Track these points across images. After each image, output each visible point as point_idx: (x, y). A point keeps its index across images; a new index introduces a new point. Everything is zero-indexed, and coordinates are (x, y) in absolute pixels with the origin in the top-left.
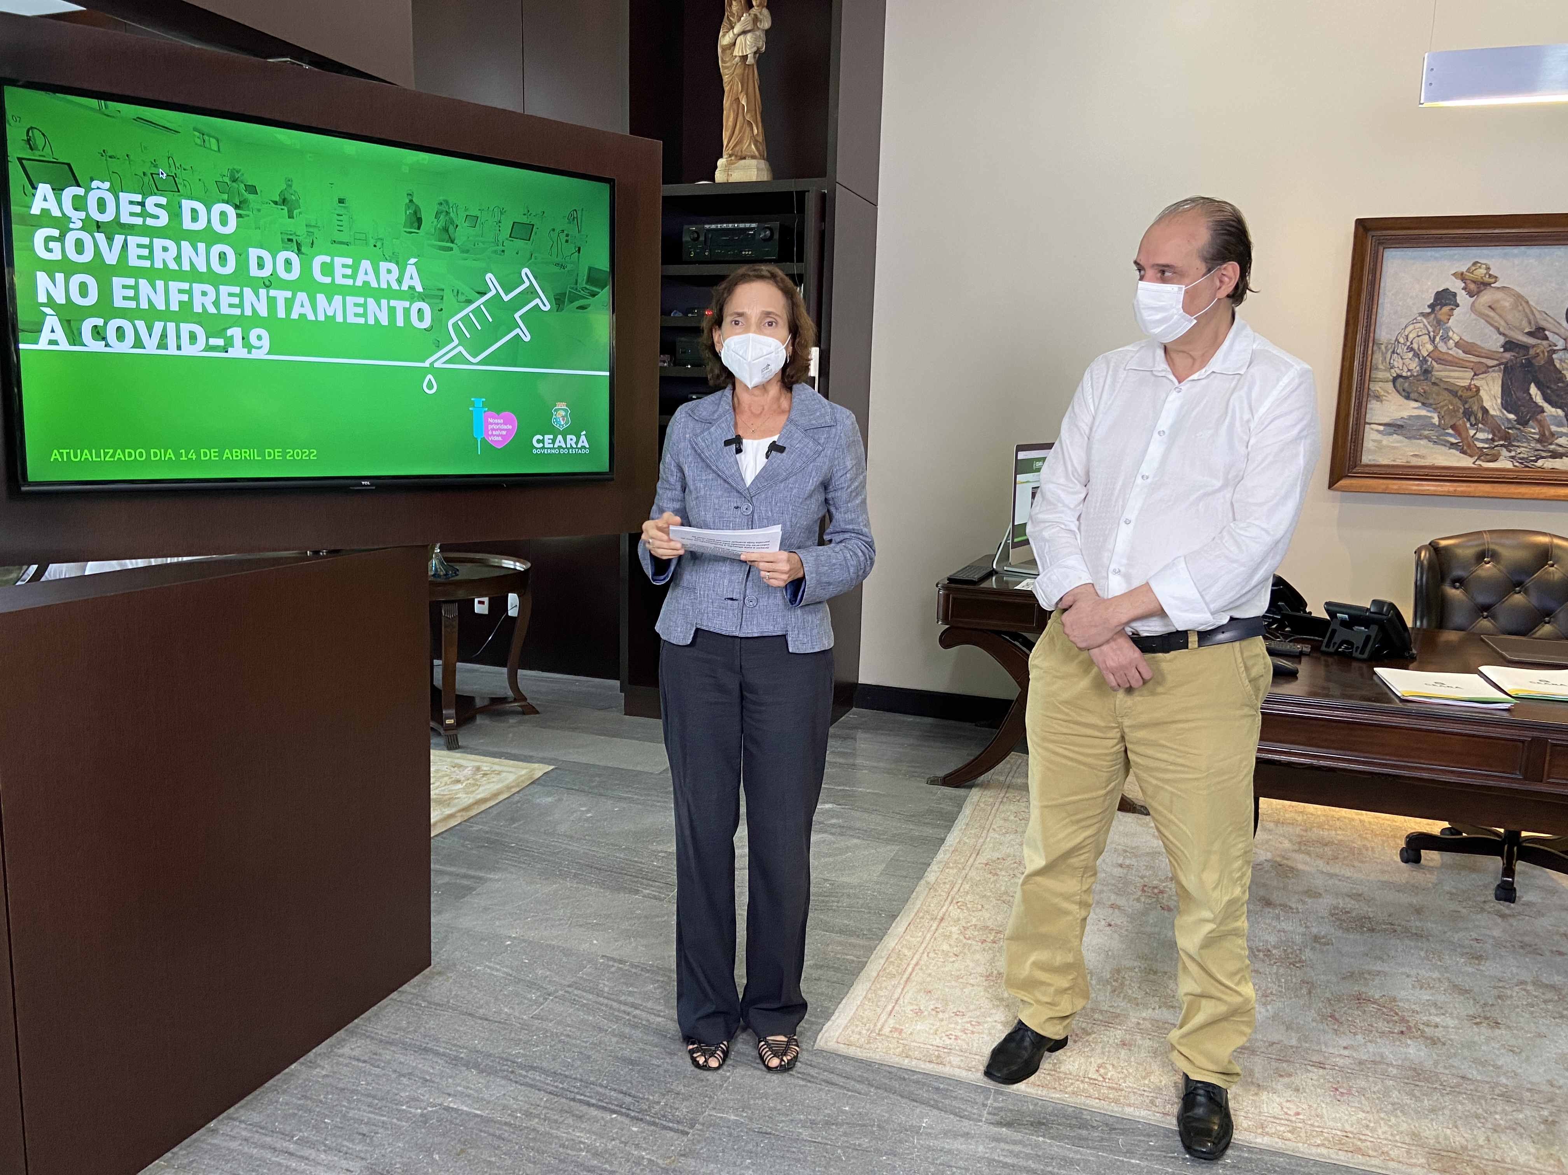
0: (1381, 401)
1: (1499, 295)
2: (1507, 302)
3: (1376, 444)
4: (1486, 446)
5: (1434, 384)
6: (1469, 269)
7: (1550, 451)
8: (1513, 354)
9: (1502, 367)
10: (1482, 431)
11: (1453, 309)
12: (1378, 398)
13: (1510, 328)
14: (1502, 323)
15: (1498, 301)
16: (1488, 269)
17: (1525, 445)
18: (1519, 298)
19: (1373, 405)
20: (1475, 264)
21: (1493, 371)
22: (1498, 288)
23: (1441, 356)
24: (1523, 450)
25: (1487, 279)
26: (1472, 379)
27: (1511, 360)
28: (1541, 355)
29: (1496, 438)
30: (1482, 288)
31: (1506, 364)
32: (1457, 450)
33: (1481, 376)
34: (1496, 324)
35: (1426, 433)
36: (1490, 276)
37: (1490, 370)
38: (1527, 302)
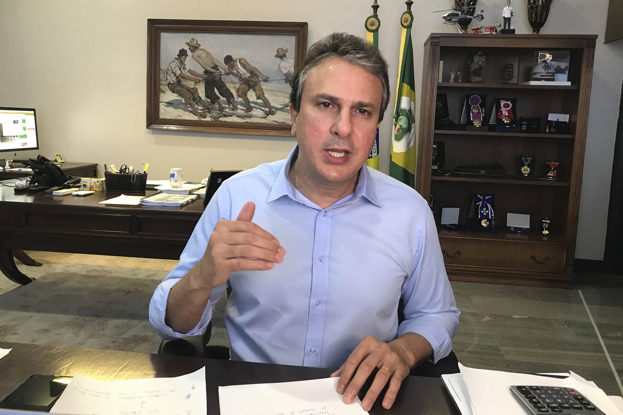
0: (164, 93)
1: (201, 52)
2: (204, 55)
3: (164, 111)
4: (202, 112)
5: (182, 87)
6: (190, 41)
7: (223, 114)
8: (208, 75)
9: (204, 80)
10: (199, 106)
11: (186, 57)
12: (163, 92)
13: (206, 65)
14: (204, 64)
15: (201, 55)
16: (197, 41)
17: (215, 111)
18: (208, 53)
19: (162, 95)
20: (192, 39)
21: (202, 82)
22: (201, 49)
23: (183, 75)
24: (215, 114)
25: (197, 45)
26: (195, 85)
27: (207, 78)
28: (217, 76)
29: (205, 109)
30: (195, 49)
31: (205, 79)
32: (192, 113)
33: (198, 84)
34: (201, 64)
35: (181, 106)
36: (198, 44)
37: (200, 81)
38: (211, 55)
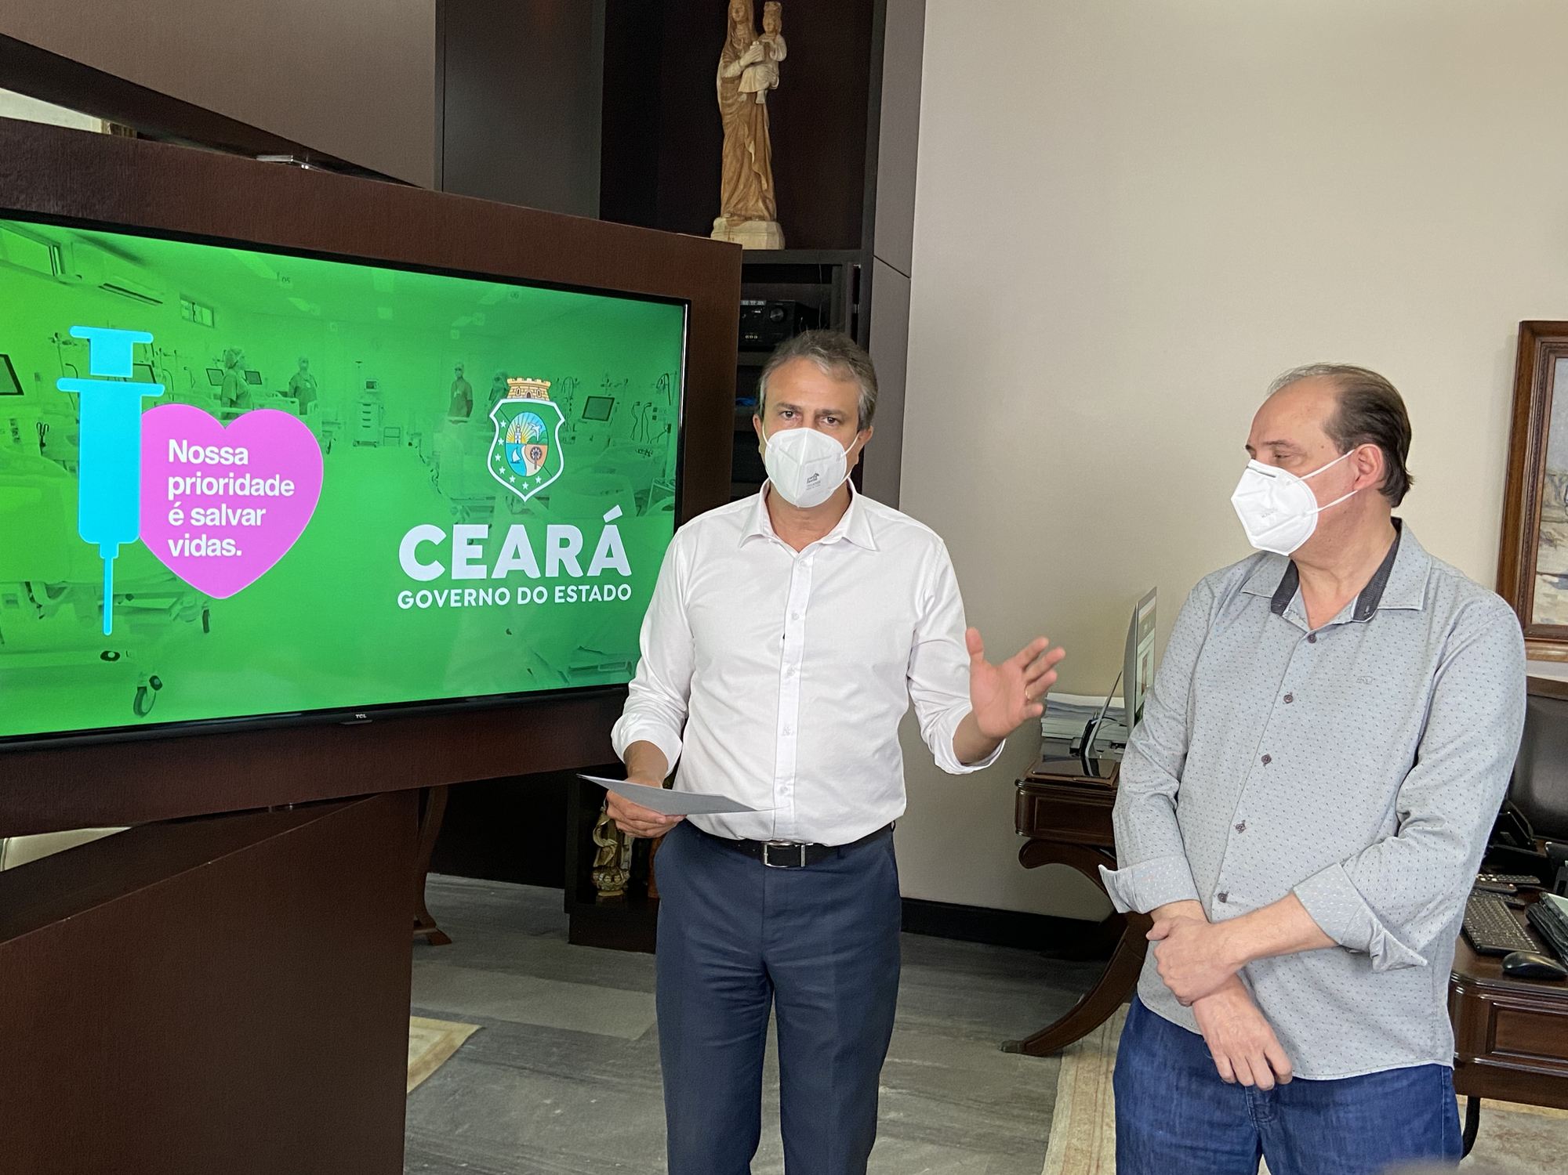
0: (1556, 547)
3: (1549, 600)
12: (1551, 542)
19: (1544, 550)
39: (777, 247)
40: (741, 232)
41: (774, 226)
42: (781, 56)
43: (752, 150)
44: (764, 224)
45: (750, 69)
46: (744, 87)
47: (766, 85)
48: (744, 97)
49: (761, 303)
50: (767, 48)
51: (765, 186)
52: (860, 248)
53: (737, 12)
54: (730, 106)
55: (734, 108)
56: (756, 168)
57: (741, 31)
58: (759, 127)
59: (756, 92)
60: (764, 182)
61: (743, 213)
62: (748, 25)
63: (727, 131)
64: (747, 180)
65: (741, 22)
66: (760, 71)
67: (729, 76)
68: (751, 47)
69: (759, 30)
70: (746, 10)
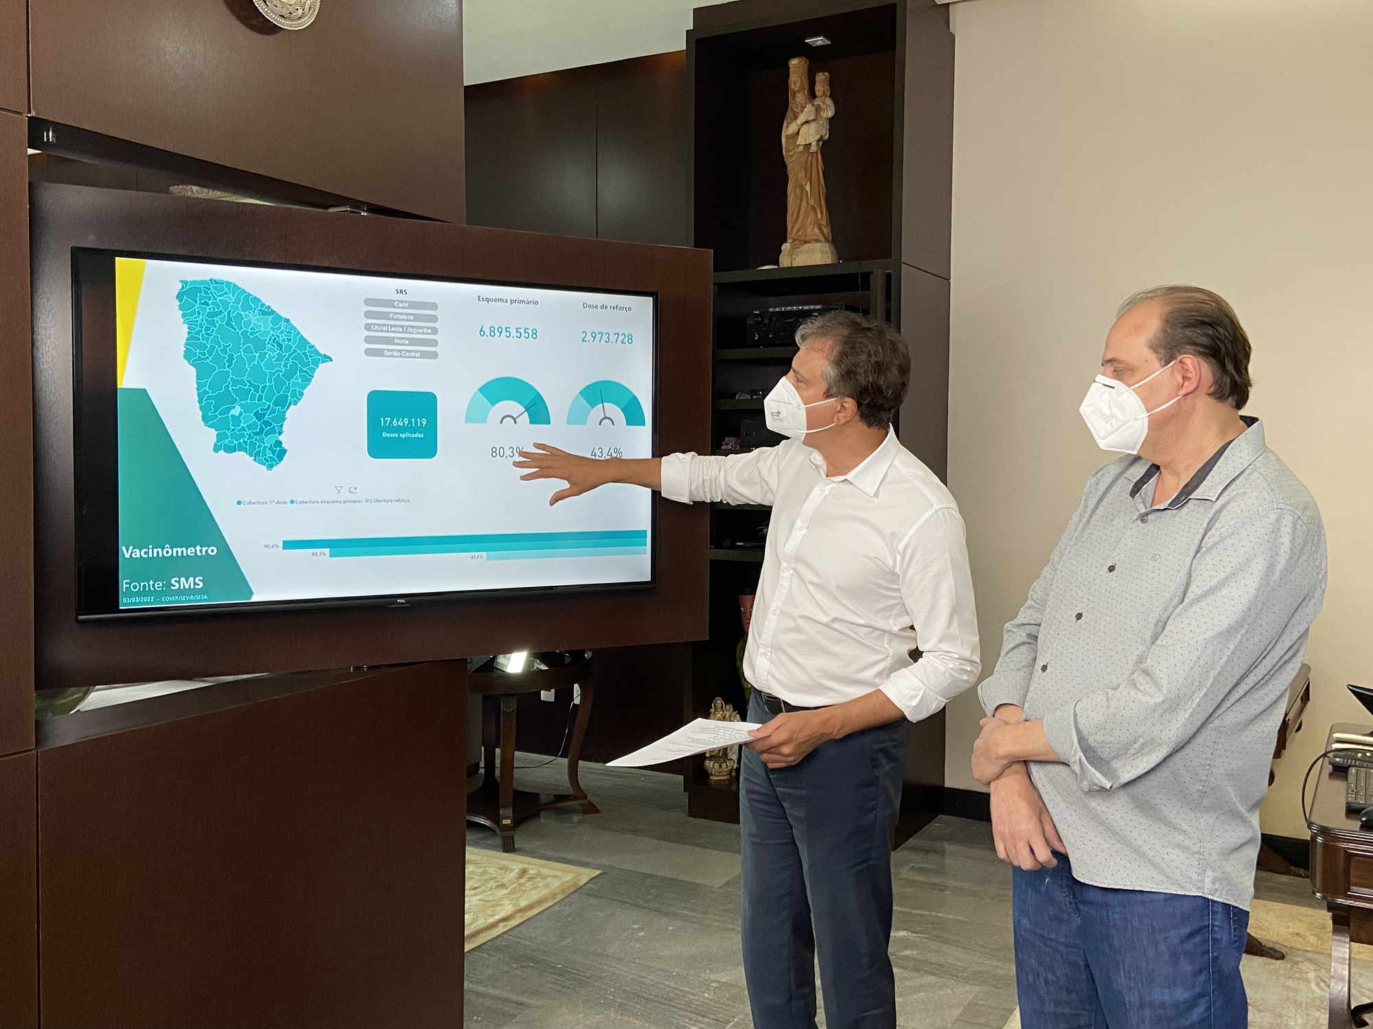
39: (829, 262)
40: (801, 252)
41: (827, 247)
42: (830, 113)
43: (808, 188)
44: (819, 245)
45: (805, 126)
46: (801, 141)
47: (818, 137)
48: (801, 148)
49: (818, 307)
50: (818, 109)
51: (819, 216)
52: (890, 257)
53: (795, 84)
54: (792, 156)
55: (794, 158)
56: (811, 202)
57: (800, 98)
58: (814, 170)
59: (810, 144)
60: (819, 212)
61: (803, 238)
62: (804, 93)
63: (790, 176)
64: (806, 211)
65: (799, 91)
66: (813, 126)
67: (790, 133)
68: (805, 109)
69: (813, 95)
70: (802, 83)
